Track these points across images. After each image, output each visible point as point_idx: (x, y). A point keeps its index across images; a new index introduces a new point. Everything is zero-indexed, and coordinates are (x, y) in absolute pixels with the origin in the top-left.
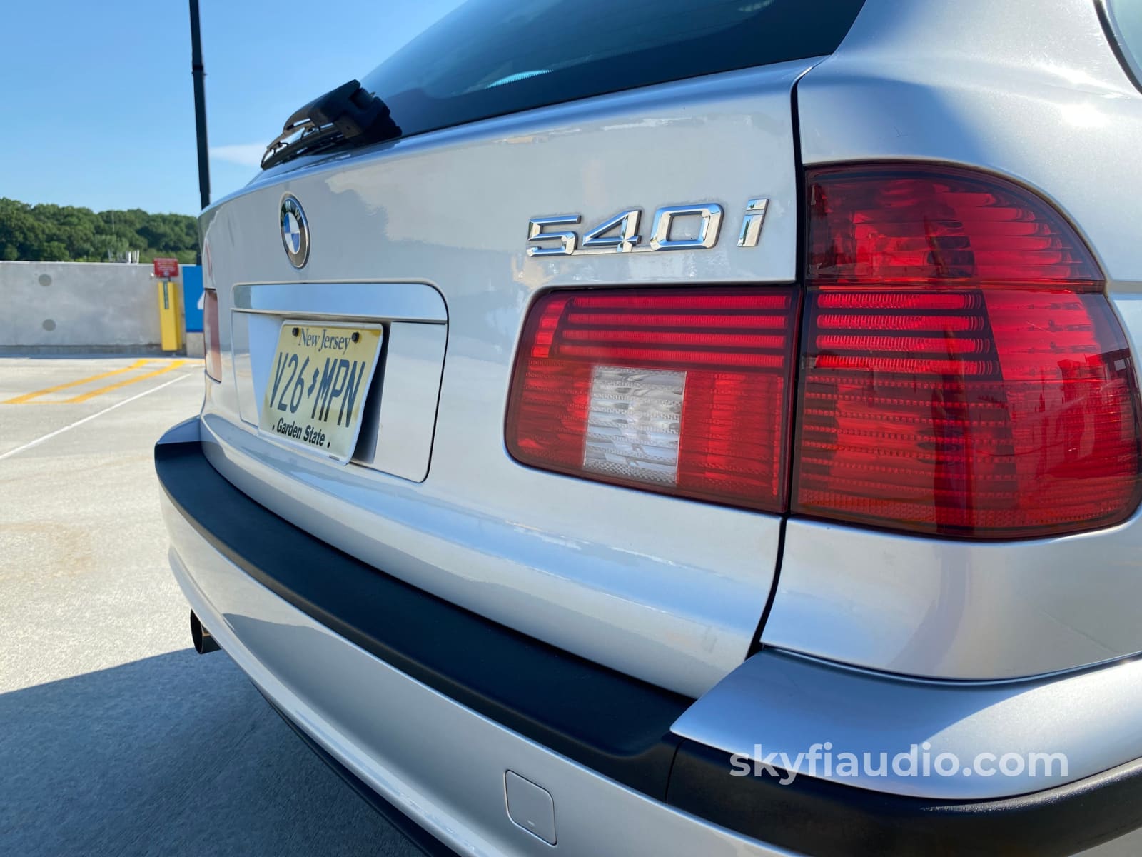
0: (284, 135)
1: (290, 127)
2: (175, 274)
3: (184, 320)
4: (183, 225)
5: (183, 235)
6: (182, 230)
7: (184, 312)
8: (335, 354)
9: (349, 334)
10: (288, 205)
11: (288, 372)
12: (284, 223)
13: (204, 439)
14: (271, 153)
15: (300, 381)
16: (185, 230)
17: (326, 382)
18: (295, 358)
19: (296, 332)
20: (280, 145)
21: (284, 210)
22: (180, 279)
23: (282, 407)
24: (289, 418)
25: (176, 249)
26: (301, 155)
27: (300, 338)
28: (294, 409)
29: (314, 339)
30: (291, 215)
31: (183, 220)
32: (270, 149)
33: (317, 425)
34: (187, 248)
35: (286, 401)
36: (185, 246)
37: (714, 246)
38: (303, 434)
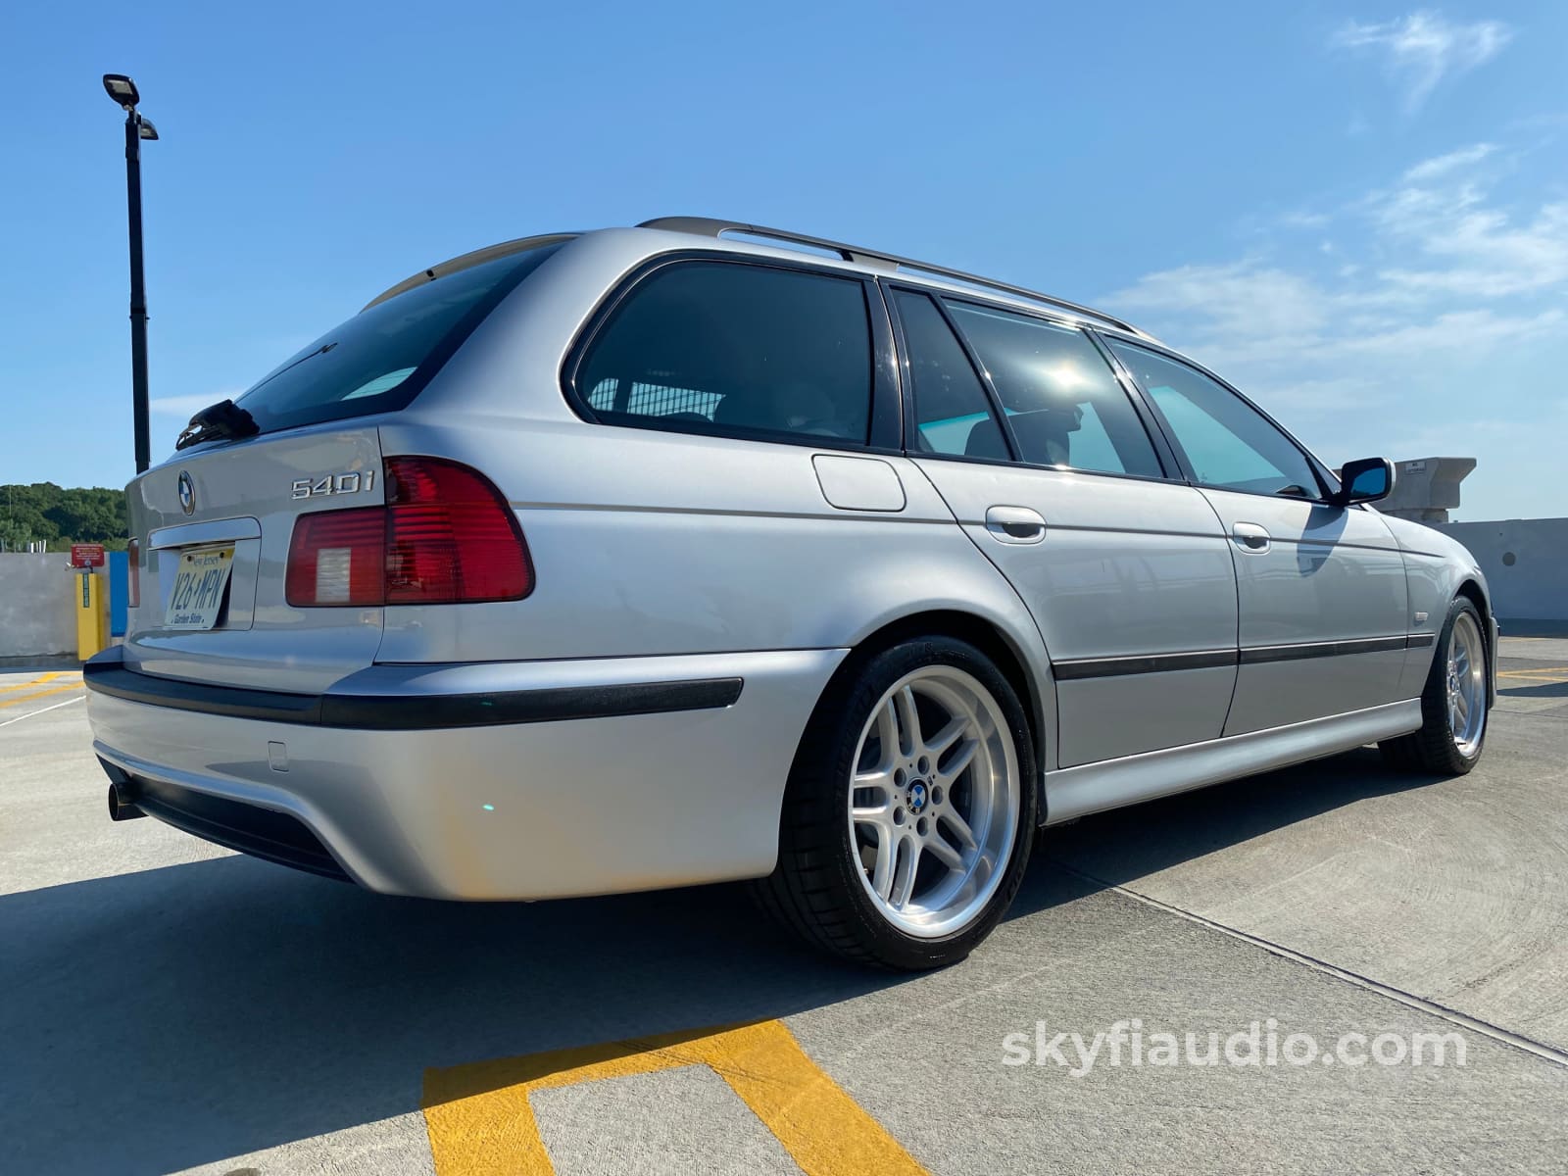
0: (190, 429)
1: (193, 424)
2: (99, 563)
3: (109, 620)
4: (112, 504)
5: (112, 519)
6: (109, 510)
7: (109, 610)
8: (211, 567)
9: (218, 555)
10: (183, 476)
11: (184, 584)
12: (181, 490)
13: (125, 660)
14: (183, 439)
15: (190, 589)
16: (114, 510)
17: (205, 584)
18: (188, 575)
19: (190, 559)
20: (188, 434)
21: (180, 479)
22: (106, 569)
23: (178, 607)
24: (182, 613)
25: (100, 536)
26: (203, 441)
27: (192, 562)
28: (185, 607)
29: (200, 561)
30: (184, 483)
31: (113, 497)
32: (181, 437)
33: (198, 612)
34: (116, 535)
35: (181, 603)
36: (112, 532)
37: (358, 491)
38: (190, 620)
